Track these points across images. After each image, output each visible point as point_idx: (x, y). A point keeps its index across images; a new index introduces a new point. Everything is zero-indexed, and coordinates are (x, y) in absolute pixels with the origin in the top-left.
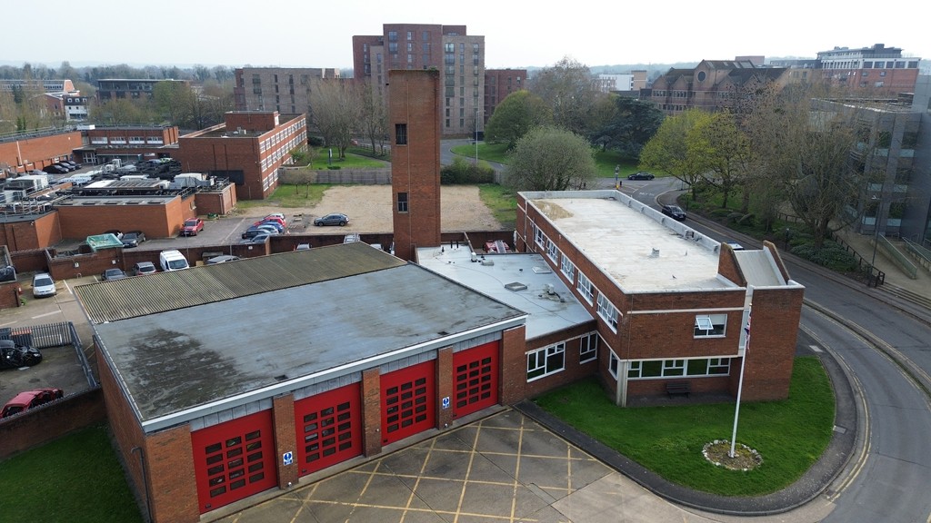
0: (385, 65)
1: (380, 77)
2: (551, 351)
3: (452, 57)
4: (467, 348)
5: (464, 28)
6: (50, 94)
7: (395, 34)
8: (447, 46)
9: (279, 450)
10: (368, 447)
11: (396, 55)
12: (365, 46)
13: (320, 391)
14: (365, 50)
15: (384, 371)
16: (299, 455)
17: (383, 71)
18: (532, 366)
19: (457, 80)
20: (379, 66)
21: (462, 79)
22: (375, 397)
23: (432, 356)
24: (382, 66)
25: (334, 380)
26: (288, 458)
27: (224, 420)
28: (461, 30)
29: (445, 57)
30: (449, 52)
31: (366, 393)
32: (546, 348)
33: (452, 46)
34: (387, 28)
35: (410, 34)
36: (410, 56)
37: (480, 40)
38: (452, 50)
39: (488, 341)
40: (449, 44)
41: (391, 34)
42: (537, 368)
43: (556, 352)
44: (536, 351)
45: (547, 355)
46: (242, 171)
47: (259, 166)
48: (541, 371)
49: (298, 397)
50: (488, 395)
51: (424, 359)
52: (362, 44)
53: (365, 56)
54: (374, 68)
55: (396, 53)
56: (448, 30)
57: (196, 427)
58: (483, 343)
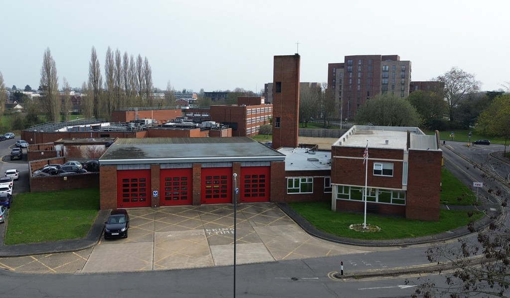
0: (344, 79)
1: (340, 86)
2: (303, 180)
3: (387, 73)
4: (249, 166)
5: (396, 56)
6: (184, 99)
7: (352, 61)
8: (384, 67)
9: (152, 189)
10: (194, 201)
11: (351, 74)
12: (334, 69)
13: (172, 167)
14: (334, 71)
15: (204, 166)
16: (160, 193)
17: (343, 82)
18: (291, 185)
19: (390, 87)
20: (341, 81)
21: (393, 87)
22: (199, 177)
23: (230, 165)
24: (342, 79)
25: (179, 164)
26: (155, 194)
27: (130, 168)
28: (394, 58)
29: (382, 74)
30: (385, 71)
31: (194, 174)
32: (300, 178)
33: (387, 67)
34: (347, 58)
35: (360, 61)
36: (359, 74)
37: (407, 64)
38: (387, 70)
39: (262, 165)
40: (385, 66)
41: (349, 61)
42: (294, 188)
43: (307, 182)
44: (294, 178)
45: (300, 182)
46: (237, 123)
47: (245, 121)
48: (298, 191)
49: (163, 167)
50: (264, 195)
51: (225, 165)
52: (332, 67)
53: (334, 75)
54: (337, 81)
55: (351, 72)
56: (385, 58)
57: (119, 168)
58: (259, 165)
